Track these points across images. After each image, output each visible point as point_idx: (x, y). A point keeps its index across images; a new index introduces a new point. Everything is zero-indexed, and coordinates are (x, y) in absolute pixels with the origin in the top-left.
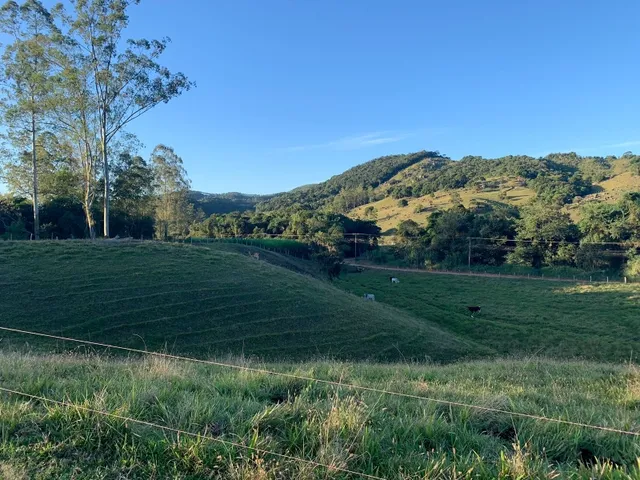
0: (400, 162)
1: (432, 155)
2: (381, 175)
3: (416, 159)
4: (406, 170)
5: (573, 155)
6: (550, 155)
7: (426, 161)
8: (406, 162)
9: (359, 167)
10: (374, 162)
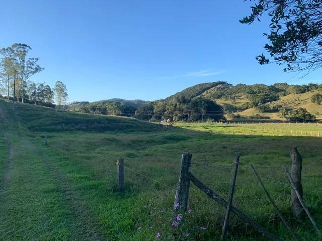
0: (207, 86)
1: (223, 83)
2: (197, 92)
3: (215, 85)
4: (209, 91)
5: (286, 84)
6: (275, 84)
7: (218, 86)
8: (209, 86)
9: (189, 88)
10: (196, 86)
